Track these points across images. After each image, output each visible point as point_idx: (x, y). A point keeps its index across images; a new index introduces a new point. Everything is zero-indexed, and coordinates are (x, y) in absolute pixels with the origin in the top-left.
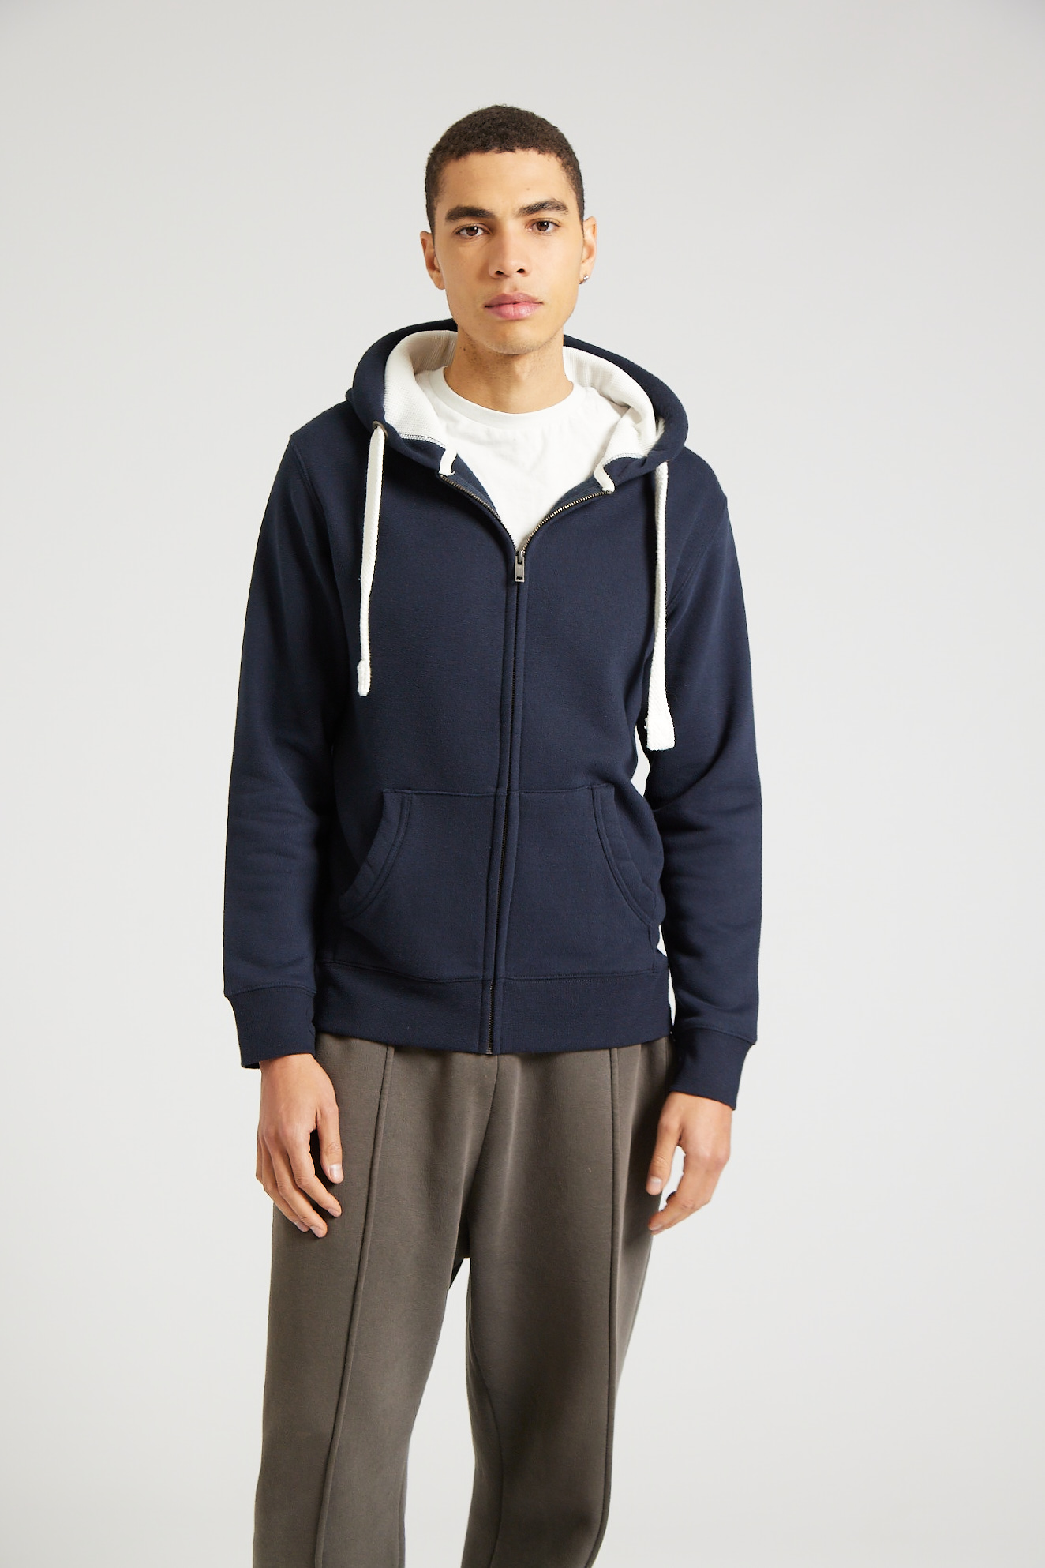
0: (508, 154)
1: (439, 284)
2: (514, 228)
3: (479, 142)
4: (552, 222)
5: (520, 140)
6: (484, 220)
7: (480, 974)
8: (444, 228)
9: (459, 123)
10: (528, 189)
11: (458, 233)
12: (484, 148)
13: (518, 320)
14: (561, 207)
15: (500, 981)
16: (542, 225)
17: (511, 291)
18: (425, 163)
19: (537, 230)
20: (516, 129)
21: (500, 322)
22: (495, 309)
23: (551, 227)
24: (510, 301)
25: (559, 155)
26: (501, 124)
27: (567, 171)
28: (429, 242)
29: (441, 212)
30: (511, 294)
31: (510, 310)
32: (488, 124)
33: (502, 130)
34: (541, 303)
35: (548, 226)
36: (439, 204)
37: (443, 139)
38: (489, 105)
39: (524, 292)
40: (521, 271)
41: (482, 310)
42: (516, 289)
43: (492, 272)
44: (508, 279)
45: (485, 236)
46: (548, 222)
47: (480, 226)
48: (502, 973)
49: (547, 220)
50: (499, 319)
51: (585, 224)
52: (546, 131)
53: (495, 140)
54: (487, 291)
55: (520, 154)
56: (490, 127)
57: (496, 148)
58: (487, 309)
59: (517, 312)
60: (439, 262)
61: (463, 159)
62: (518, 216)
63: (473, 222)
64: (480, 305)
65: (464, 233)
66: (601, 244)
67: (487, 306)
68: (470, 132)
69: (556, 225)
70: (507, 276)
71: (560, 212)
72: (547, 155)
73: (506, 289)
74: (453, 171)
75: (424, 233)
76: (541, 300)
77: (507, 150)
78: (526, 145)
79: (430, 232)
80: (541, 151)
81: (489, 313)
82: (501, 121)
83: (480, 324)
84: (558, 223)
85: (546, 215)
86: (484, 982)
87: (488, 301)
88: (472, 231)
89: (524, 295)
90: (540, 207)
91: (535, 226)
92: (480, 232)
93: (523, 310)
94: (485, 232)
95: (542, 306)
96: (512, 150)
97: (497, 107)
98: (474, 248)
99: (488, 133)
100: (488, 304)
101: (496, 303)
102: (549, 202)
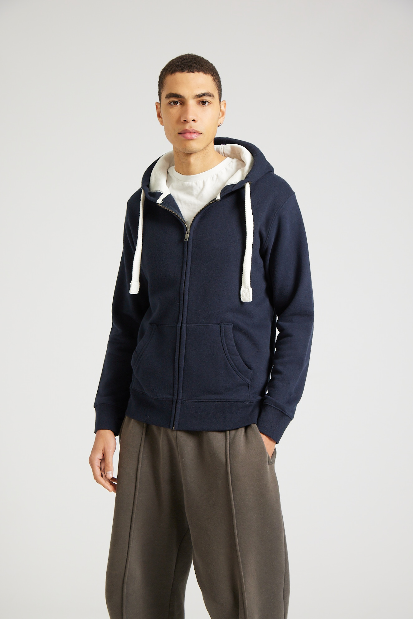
0: (191, 74)
1: (162, 123)
2: (192, 103)
3: (180, 68)
4: (208, 102)
5: (197, 68)
6: (180, 99)
7: (171, 397)
8: (165, 101)
9: (173, 59)
10: (199, 88)
11: (170, 103)
12: (182, 70)
13: (191, 140)
14: (212, 96)
15: (180, 401)
16: (203, 103)
18: (159, 74)
19: (201, 104)
20: (195, 64)
21: (185, 140)
22: (183, 135)
23: (207, 102)
24: (188, 132)
25: (212, 75)
26: (190, 62)
27: (215, 82)
28: (159, 106)
29: (164, 95)
30: (189, 129)
31: (188, 135)
32: (184, 61)
33: (189, 64)
34: (201, 133)
35: (206, 103)
36: (163, 92)
37: (166, 66)
38: (186, 53)
39: (194, 129)
40: (194, 120)
41: (177, 135)
42: (191, 127)
43: (182, 120)
44: (189, 124)
45: (180, 106)
46: (206, 101)
47: (178, 101)
48: (180, 398)
49: (206, 100)
50: (183, 138)
51: (221, 103)
52: (208, 65)
53: (187, 67)
54: (180, 128)
55: (196, 74)
56: (185, 62)
57: (187, 71)
58: (179, 135)
59: (191, 137)
60: (162, 115)
61: (173, 74)
62: (194, 98)
63: (176, 100)
64: (177, 133)
65: (172, 104)
66: (227, 111)
67: (179, 134)
68: (177, 64)
69: (209, 102)
70: (188, 122)
71: (211, 98)
72: (207, 75)
73: (187, 127)
74: (169, 79)
75: (157, 103)
76: (201, 132)
77: (191, 72)
78: (199, 71)
79: (159, 102)
80: (205, 73)
81: (180, 136)
82: (190, 60)
83: (176, 141)
84: (208, 101)
85: (205, 98)
86: (172, 401)
87: (180, 131)
88: (175, 103)
89: (194, 130)
90: (203, 95)
91: (201, 103)
92: (179, 104)
93: (194, 136)
94: (181, 104)
95: (201, 135)
96: (193, 72)
97: (189, 54)
98: (176, 110)
99: (184, 65)
100: (180, 133)
101: (182, 132)
102: (206, 93)
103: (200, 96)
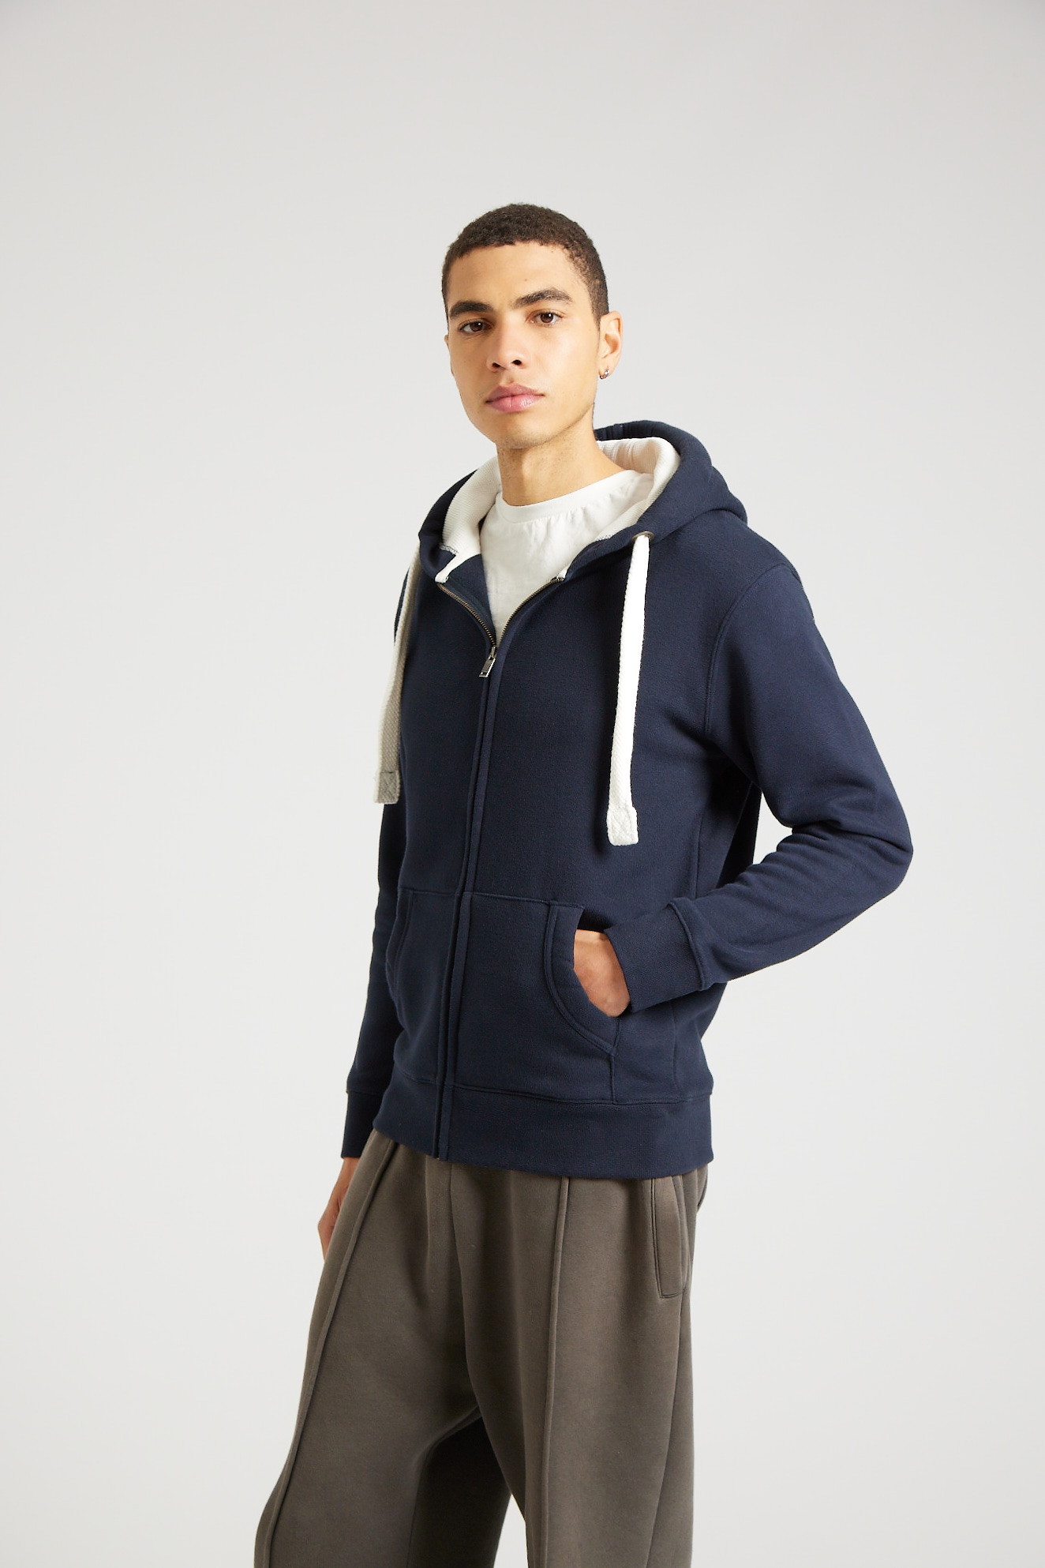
0: (507, 248)
2: (513, 319)
3: (480, 237)
4: (557, 315)
5: (521, 234)
6: (485, 315)
10: (526, 280)
11: (462, 328)
13: (518, 412)
14: (562, 297)
15: (447, 1088)
16: (546, 317)
17: (507, 383)
19: (540, 322)
21: (501, 416)
22: (496, 404)
23: (554, 316)
24: (506, 394)
25: (566, 247)
26: (505, 220)
27: (576, 262)
30: (509, 387)
31: (509, 403)
33: (504, 224)
34: (542, 395)
35: (552, 318)
39: (522, 384)
40: (518, 363)
41: (484, 404)
42: (513, 381)
43: (489, 364)
44: (505, 372)
45: (487, 331)
46: (552, 314)
47: (483, 321)
48: (448, 1080)
49: (552, 311)
50: (500, 412)
53: (497, 235)
54: (486, 386)
55: (520, 247)
57: (497, 243)
58: (487, 404)
59: (517, 405)
62: (517, 307)
63: (475, 317)
64: (481, 400)
65: (468, 328)
67: (488, 402)
70: (504, 369)
71: (561, 301)
72: (552, 247)
73: (503, 382)
76: (542, 393)
77: (507, 244)
78: (527, 238)
80: (544, 241)
81: (489, 409)
84: (559, 313)
85: (548, 305)
87: (487, 395)
88: (476, 326)
89: (522, 387)
90: (540, 296)
91: (539, 318)
92: (483, 327)
93: (524, 403)
94: (486, 328)
96: (512, 244)
98: (476, 343)
100: (488, 399)
101: (495, 397)
102: (547, 292)
103: (530, 300)
